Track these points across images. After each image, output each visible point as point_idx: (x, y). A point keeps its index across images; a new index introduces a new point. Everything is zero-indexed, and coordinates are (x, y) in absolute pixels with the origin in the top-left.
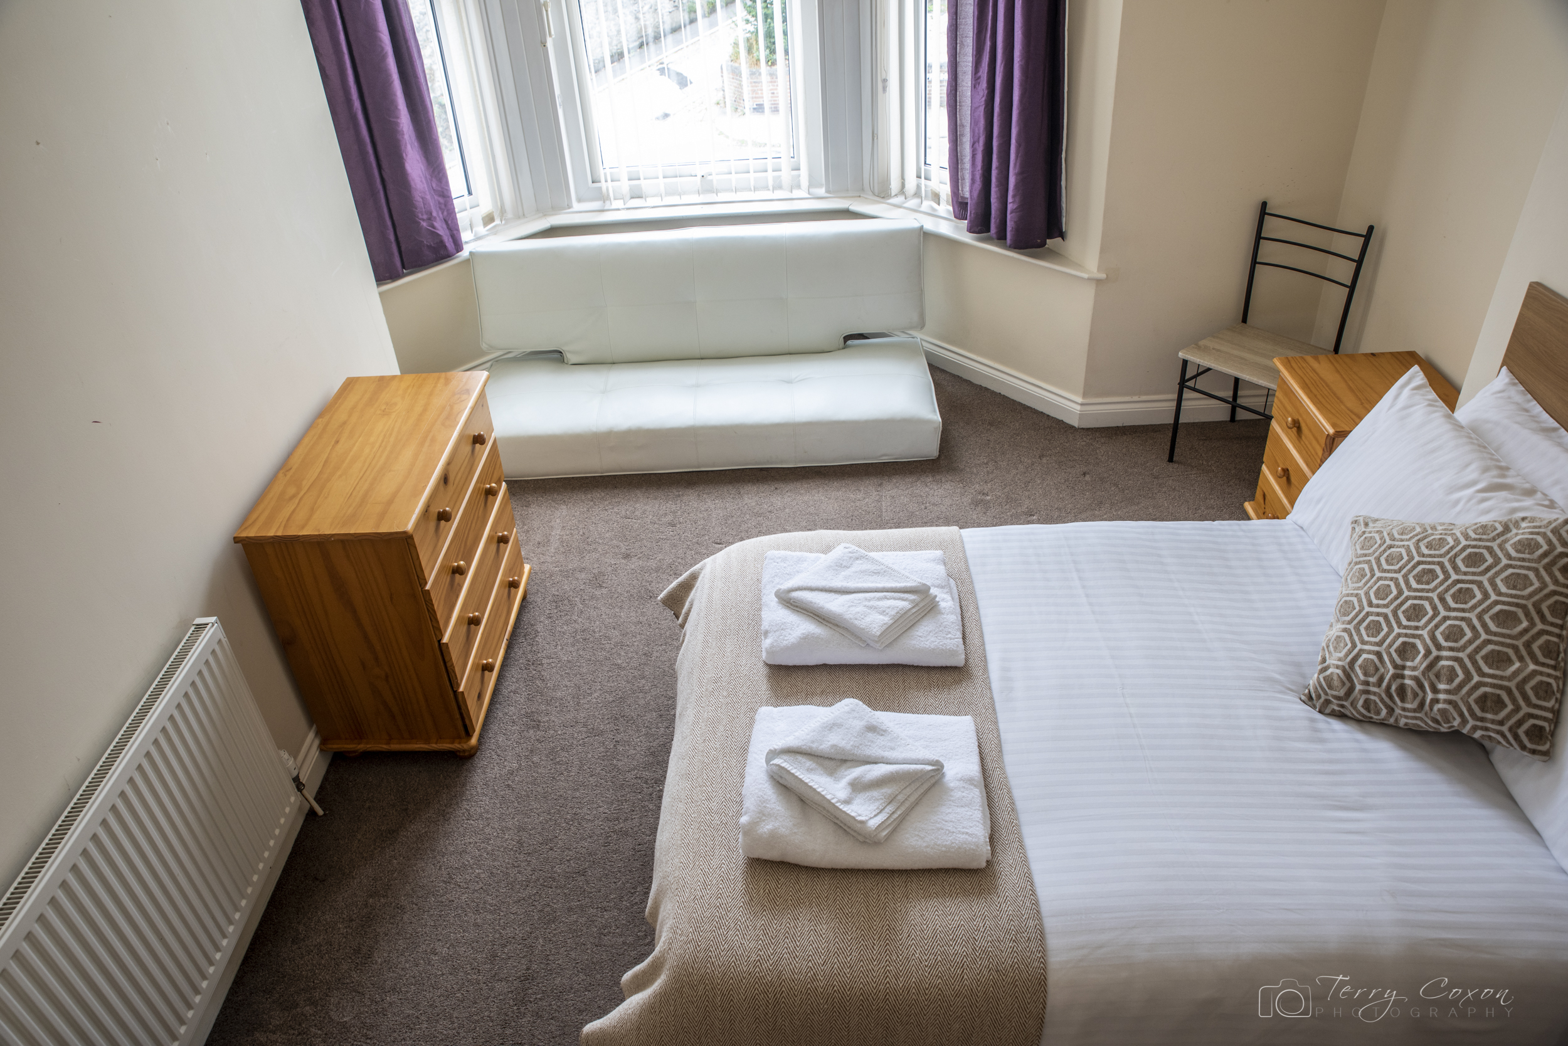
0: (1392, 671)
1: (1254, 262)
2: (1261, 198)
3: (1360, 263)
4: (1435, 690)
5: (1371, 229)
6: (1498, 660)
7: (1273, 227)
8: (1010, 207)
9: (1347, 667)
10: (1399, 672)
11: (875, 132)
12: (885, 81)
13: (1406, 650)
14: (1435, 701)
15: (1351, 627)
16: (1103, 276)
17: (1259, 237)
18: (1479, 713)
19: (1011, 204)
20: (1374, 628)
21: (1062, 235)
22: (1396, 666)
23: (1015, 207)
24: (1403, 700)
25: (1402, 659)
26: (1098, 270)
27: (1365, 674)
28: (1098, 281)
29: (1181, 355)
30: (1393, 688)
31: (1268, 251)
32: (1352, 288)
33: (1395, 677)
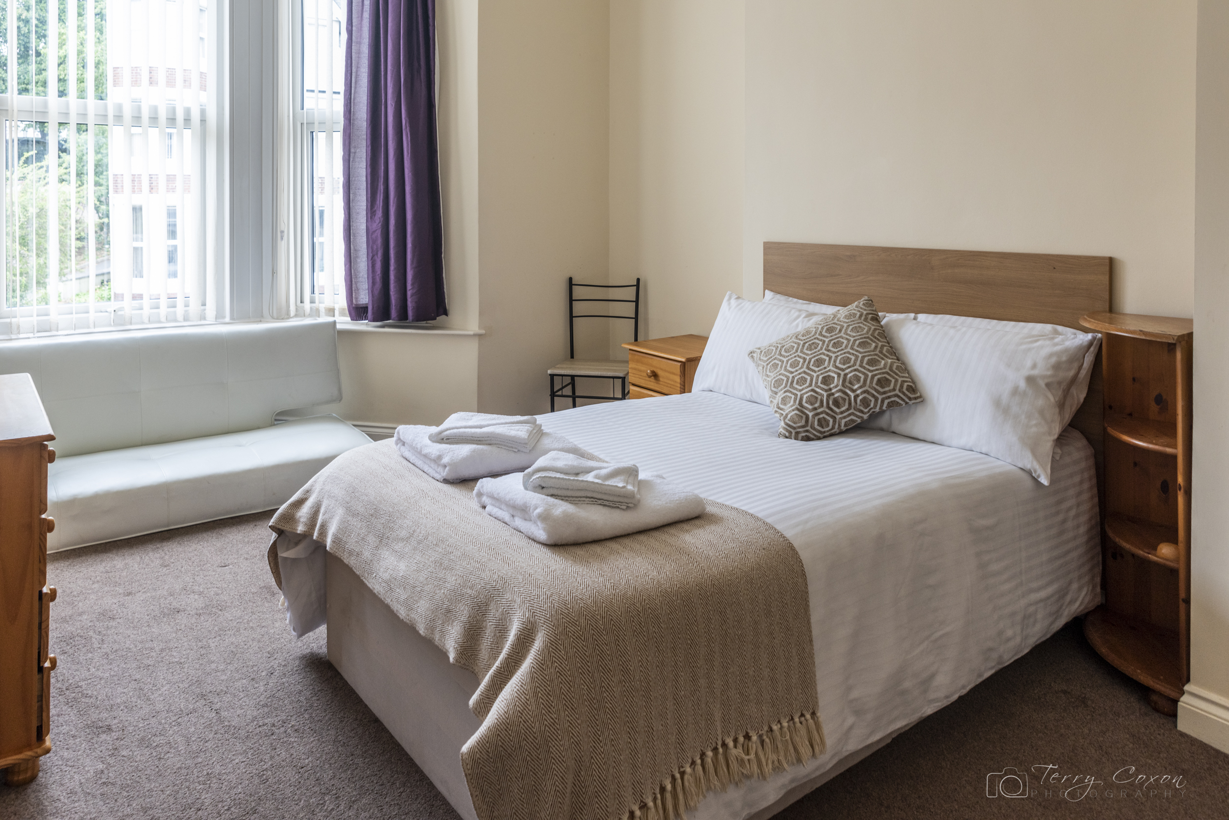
0: (825, 394)
1: (571, 317)
2: (569, 276)
3: (637, 302)
4: (853, 391)
5: (638, 280)
6: (872, 362)
7: (578, 292)
8: (409, 293)
9: (799, 407)
10: (829, 392)
11: (275, 269)
12: (282, 232)
13: (827, 380)
14: (856, 397)
15: (788, 388)
16: (483, 332)
17: (571, 300)
18: (882, 390)
19: (411, 291)
20: (802, 381)
21: (446, 313)
22: (826, 391)
23: (415, 291)
24: (838, 407)
25: (827, 385)
26: (480, 328)
27: (812, 404)
28: (480, 336)
29: (549, 372)
30: (831, 403)
31: (578, 308)
32: (636, 318)
33: (829, 396)
